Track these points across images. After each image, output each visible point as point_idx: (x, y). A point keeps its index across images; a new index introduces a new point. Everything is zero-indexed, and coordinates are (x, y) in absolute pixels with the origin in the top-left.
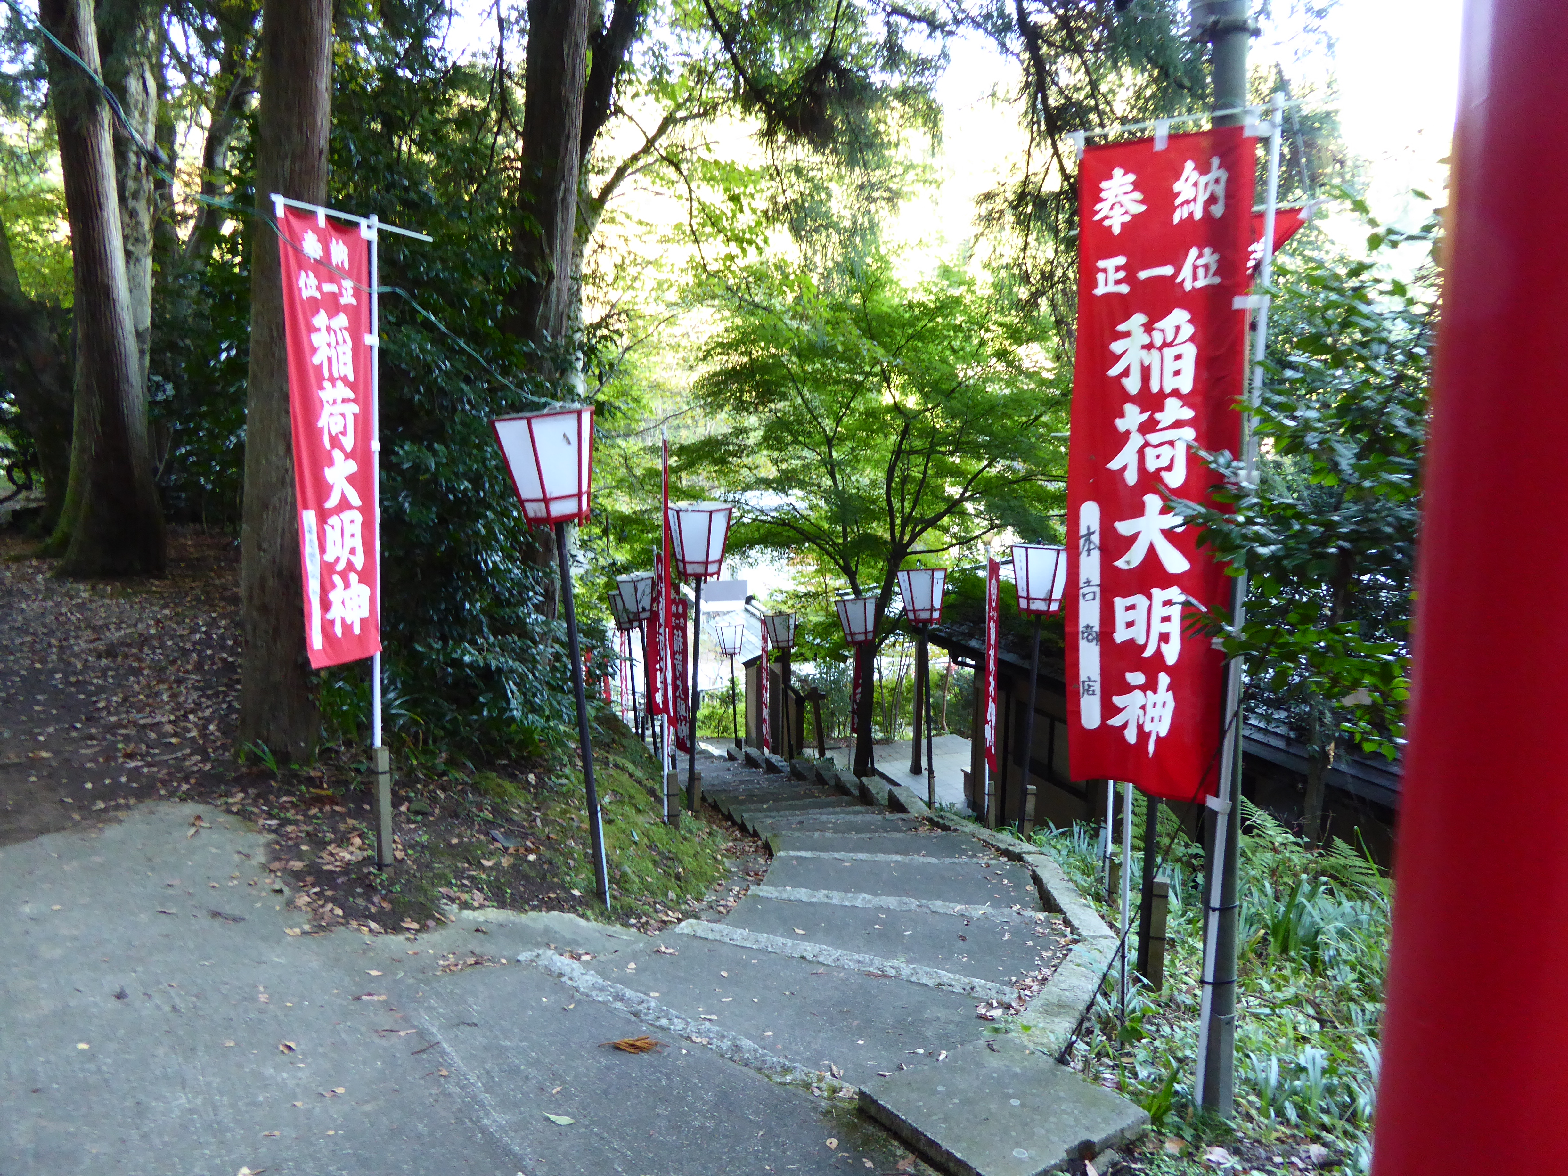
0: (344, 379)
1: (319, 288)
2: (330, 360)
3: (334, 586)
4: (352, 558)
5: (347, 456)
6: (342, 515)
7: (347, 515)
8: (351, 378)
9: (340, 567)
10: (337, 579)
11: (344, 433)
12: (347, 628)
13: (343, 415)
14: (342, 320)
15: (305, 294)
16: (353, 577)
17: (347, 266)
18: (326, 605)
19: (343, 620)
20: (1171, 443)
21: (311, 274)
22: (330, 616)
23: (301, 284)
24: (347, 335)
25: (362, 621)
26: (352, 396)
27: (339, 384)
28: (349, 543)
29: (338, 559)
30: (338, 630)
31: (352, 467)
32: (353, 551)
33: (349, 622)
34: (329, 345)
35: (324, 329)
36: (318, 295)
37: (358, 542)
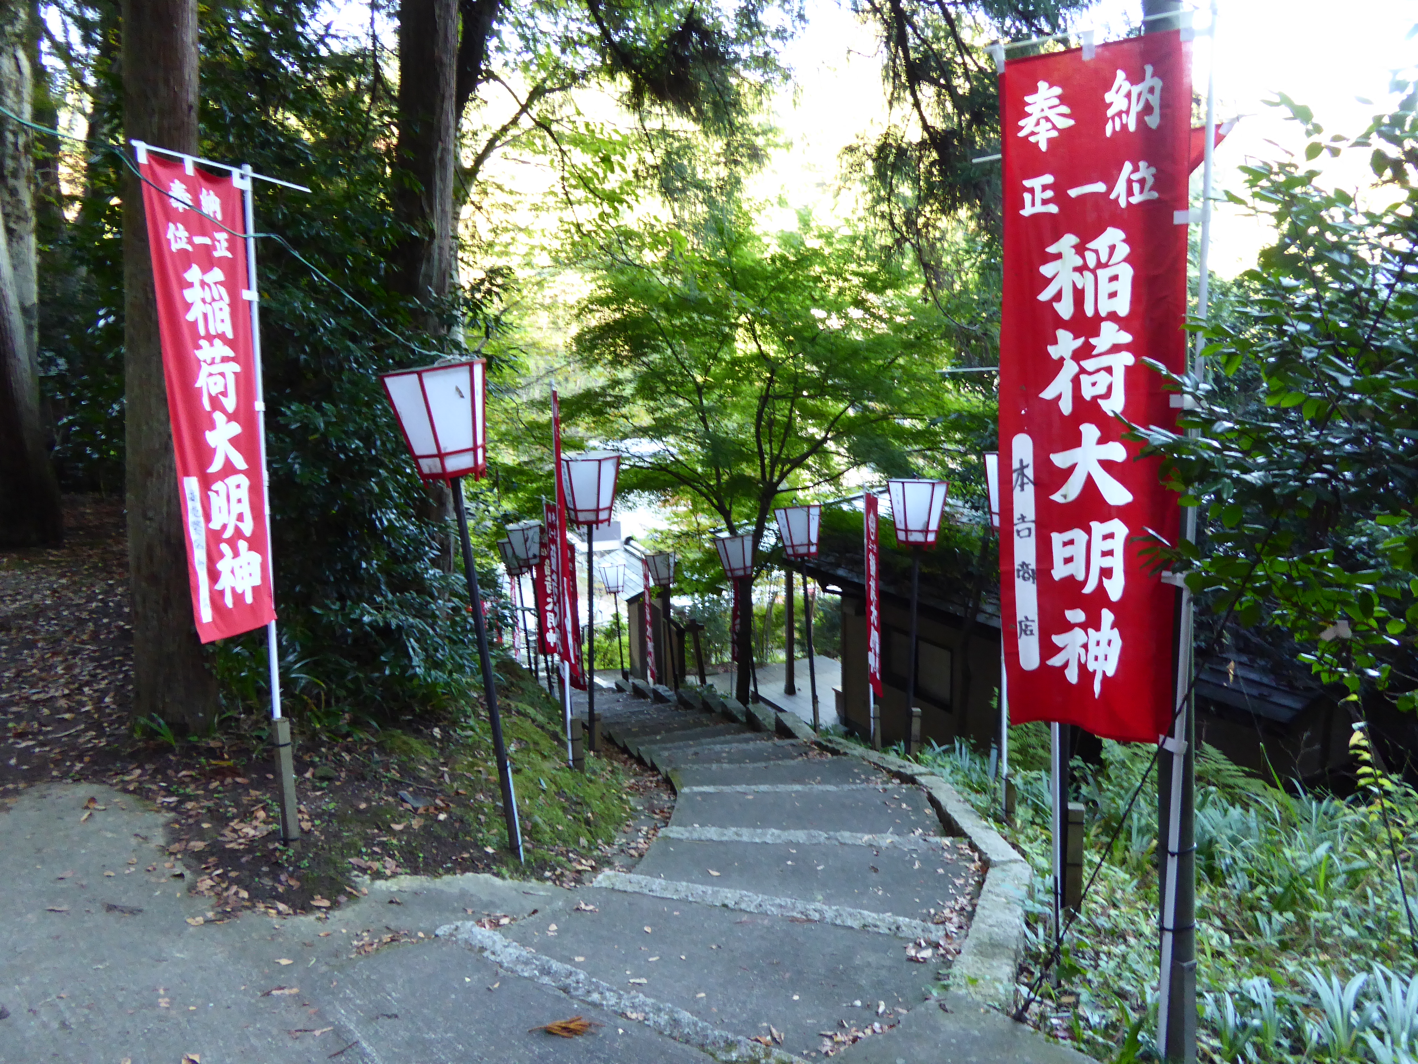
0: (222, 337)
1: (190, 241)
2: (205, 316)
3: (222, 556)
4: (240, 524)
5: (231, 418)
6: (227, 481)
7: (232, 480)
8: (230, 335)
9: (228, 534)
10: (225, 547)
11: (224, 394)
12: (238, 598)
13: (222, 374)
14: (217, 275)
15: (175, 247)
16: (243, 545)
17: (219, 217)
18: (214, 576)
19: (233, 590)
20: (1109, 370)
21: (180, 226)
22: (218, 587)
23: (170, 236)
24: (223, 291)
25: (255, 589)
26: (231, 354)
27: (217, 342)
28: (236, 509)
29: (225, 527)
30: (229, 601)
31: (235, 429)
32: (240, 517)
33: (239, 591)
34: (204, 301)
35: (197, 284)
36: (190, 248)
37: (245, 508)
